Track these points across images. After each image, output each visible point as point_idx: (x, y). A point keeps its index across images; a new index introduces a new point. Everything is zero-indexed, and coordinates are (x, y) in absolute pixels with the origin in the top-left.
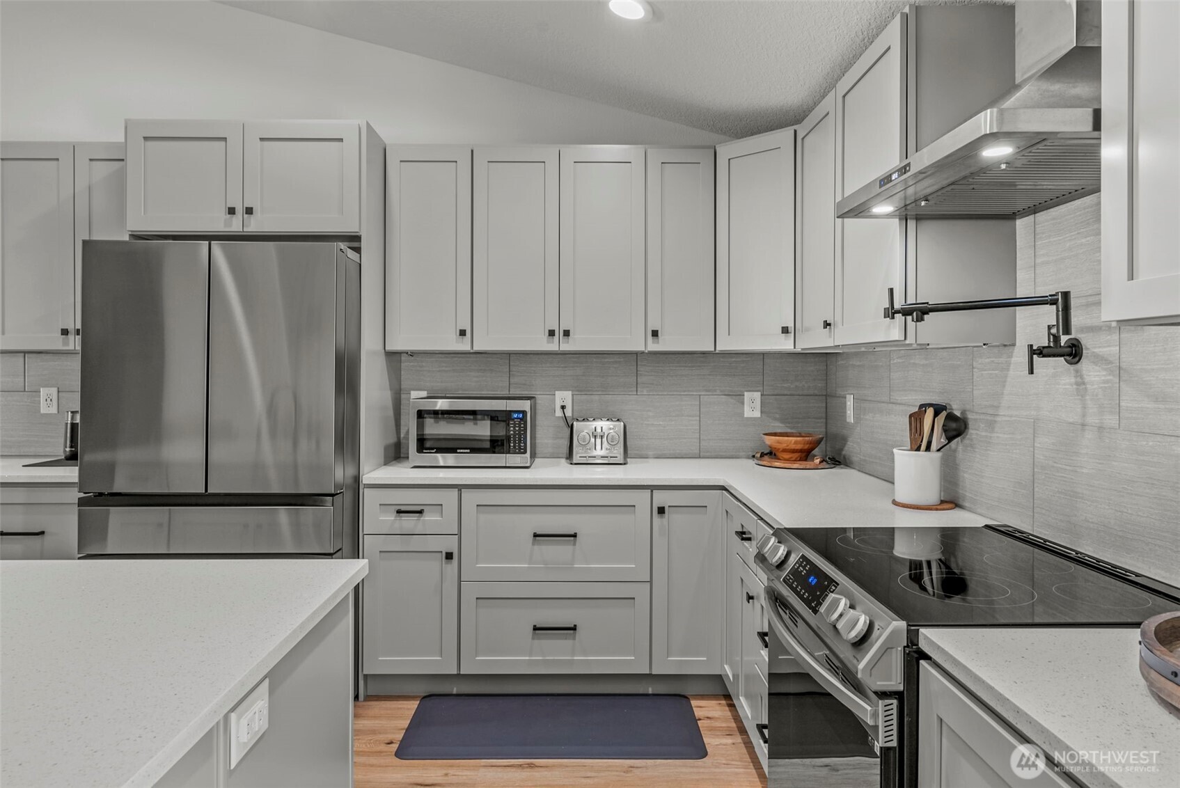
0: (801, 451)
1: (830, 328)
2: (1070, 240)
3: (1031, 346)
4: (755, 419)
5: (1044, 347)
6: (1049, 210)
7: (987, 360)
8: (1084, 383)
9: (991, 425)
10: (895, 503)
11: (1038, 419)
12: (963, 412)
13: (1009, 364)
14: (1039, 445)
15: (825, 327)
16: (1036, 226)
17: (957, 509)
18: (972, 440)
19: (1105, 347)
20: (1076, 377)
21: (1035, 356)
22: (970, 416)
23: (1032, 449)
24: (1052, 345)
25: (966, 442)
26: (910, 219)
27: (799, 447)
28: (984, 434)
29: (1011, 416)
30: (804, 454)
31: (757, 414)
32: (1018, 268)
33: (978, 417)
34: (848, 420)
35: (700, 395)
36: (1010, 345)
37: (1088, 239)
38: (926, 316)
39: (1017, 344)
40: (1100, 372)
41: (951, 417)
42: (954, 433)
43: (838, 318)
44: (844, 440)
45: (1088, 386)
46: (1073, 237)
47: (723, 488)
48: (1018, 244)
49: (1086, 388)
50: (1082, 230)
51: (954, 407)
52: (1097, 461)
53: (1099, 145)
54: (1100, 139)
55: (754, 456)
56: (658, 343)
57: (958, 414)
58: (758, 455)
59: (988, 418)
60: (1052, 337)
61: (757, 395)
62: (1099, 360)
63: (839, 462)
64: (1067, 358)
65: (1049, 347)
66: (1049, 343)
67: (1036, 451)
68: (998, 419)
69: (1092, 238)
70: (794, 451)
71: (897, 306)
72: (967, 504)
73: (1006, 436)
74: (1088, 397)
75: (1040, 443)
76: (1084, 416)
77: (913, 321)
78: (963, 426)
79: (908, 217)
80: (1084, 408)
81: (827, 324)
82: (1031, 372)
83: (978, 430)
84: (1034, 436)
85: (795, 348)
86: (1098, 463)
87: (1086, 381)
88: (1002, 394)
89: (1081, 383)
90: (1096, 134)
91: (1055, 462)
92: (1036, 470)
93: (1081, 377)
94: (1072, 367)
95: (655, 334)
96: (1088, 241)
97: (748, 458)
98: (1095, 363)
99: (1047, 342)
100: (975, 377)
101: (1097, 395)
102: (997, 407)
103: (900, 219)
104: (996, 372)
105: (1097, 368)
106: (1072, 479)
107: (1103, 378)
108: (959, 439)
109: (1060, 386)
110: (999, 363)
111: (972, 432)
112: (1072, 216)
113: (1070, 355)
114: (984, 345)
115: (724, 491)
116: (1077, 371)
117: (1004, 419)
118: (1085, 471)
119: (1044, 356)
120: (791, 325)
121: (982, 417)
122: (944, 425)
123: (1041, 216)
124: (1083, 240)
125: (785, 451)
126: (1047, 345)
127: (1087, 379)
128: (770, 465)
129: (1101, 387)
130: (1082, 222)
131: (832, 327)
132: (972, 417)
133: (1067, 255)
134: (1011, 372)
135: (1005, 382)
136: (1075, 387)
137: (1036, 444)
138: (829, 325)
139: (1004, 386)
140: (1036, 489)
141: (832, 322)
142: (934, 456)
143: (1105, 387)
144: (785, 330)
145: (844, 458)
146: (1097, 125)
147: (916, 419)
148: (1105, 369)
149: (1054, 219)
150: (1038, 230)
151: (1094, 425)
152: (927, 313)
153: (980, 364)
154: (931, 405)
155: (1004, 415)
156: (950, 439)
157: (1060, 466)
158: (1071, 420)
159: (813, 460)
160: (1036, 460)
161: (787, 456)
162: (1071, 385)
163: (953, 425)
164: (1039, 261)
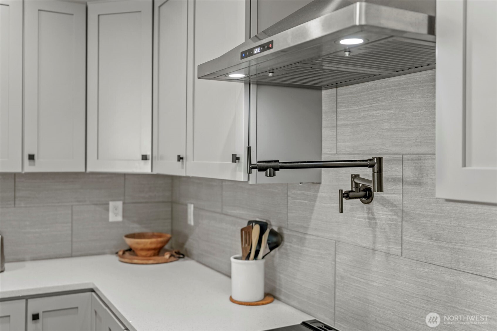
0: (154, 249)
1: (183, 161)
2: (364, 111)
3: (342, 191)
4: (117, 223)
5: (350, 192)
6: (347, 87)
7: (299, 192)
8: (374, 219)
9: (302, 241)
10: (232, 300)
11: (339, 241)
12: (280, 228)
13: (316, 197)
14: (339, 261)
15: (179, 160)
16: (338, 97)
17: (276, 301)
18: (286, 250)
19: (391, 194)
20: (368, 213)
21: (344, 199)
22: (285, 232)
23: (333, 263)
24: (354, 189)
25: (282, 250)
26: (252, 84)
27: (153, 246)
28: (296, 246)
29: (317, 236)
30: (156, 251)
31: (120, 218)
32: (323, 126)
33: (291, 233)
34: (189, 223)
35: (72, 206)
36: (317, 183)
37: (378, 111)
38: (276, 172)
39: (322, 183)
40: (387, 212)
41: (273, 233)
42: (275, 245)
43: (189, 153)
44: (186, 237)
45: (377, 221)
46: (367, 109)
47: (92, 290)
48: (323, 108)
49: (376, 222)
50: (373, 105)
51: (273, 223)
52: (385, 278)
53: (434, 48)
54: (435, 42)
55: (117, 253)
56: (34, 165)
57: (276, 229)
58: (121, 253)
59: (300, 235)
60: (354, 183)
61: (120, 204)
62: (386, 203)
63: (183, 255)
64: (363, 199)
65: (352, 191)
66: (352, 188)
67: (337, 265)
68: (307, 237)
69: (381, 111)
70: (149, 250)
71: (254, 162)
72: (282, 297)
73: (313, 250)
74: (377, 230)
75: (340, 259)
76: (374, 243)
77: (266, 176)
78: (280, 239)
79: (251, 82)
80: (375, 237)
81: (180, 158)
82: (341, 211)
83: (291, 243)
84: (335, 253)
85: (152, 171)
86: (385, 280)
87: (376, 217)
88: (311, 218)
89: (372, 218)
90: (430, 37)
91: (352, 275)
92: (337, 279)
93: (372, 214)
94: (365, 206)
95: (31, 157)
96: (378, 113)
97: (112, 253)
98: (383, 205)
99: (351, 187)
100: (289, 203)
101: (384, 229)
102: (307, 228)
103: (245, 83)
104: (306, 201)
105: (385, 209)
106: (365, 289)
107: (389, 217)
108: (277, 249)
109: (356, 219)
110: (308, 195)
111: (286, 244)
112: (366, 93)
113: (365, 197)
114: (301, 183)
115: (93, 294)
116: (369, 209)
117: (312, 237)
118: (375, 284)
119: (350, 198)
120: (149, 153)
121: (295, 234)
122: (268, 240)
123: (342, 90)
124: (375, 112)
125: (142, 250)
126: (350, 190)
127: (377, 216)
128: (130, 261)
129: (388, 224)
130: (374, 99)
131: (184, 160)
132: (287, 233)
133: (362, 121)
134: (317, 203)
135: (313, 210)
136: (367, 220)
137: (337, 260)
138: (182, 158)
139: (312, 213)
140: (337, 294)
141: (184, 157)
142: (260, 262)
143: (391, 224)
144: (145, 158)
145: (186, 250)
146: (432, 30)
147: (246, 232)
148: (391, 211)
149: (352, 93)
150: (339, 100)
151: (383, 251)
152: (278, 170)
153: (293, 194)
154: (257, 222)
155: (312, 235)
156: (271, 249)
157: (356, 278)
158: (364, 245)
159: (164, 255)
160: (337, 271)
161: (144, 253)
162: (365, 219)
163: (274, 239)
164: (339, 123)
